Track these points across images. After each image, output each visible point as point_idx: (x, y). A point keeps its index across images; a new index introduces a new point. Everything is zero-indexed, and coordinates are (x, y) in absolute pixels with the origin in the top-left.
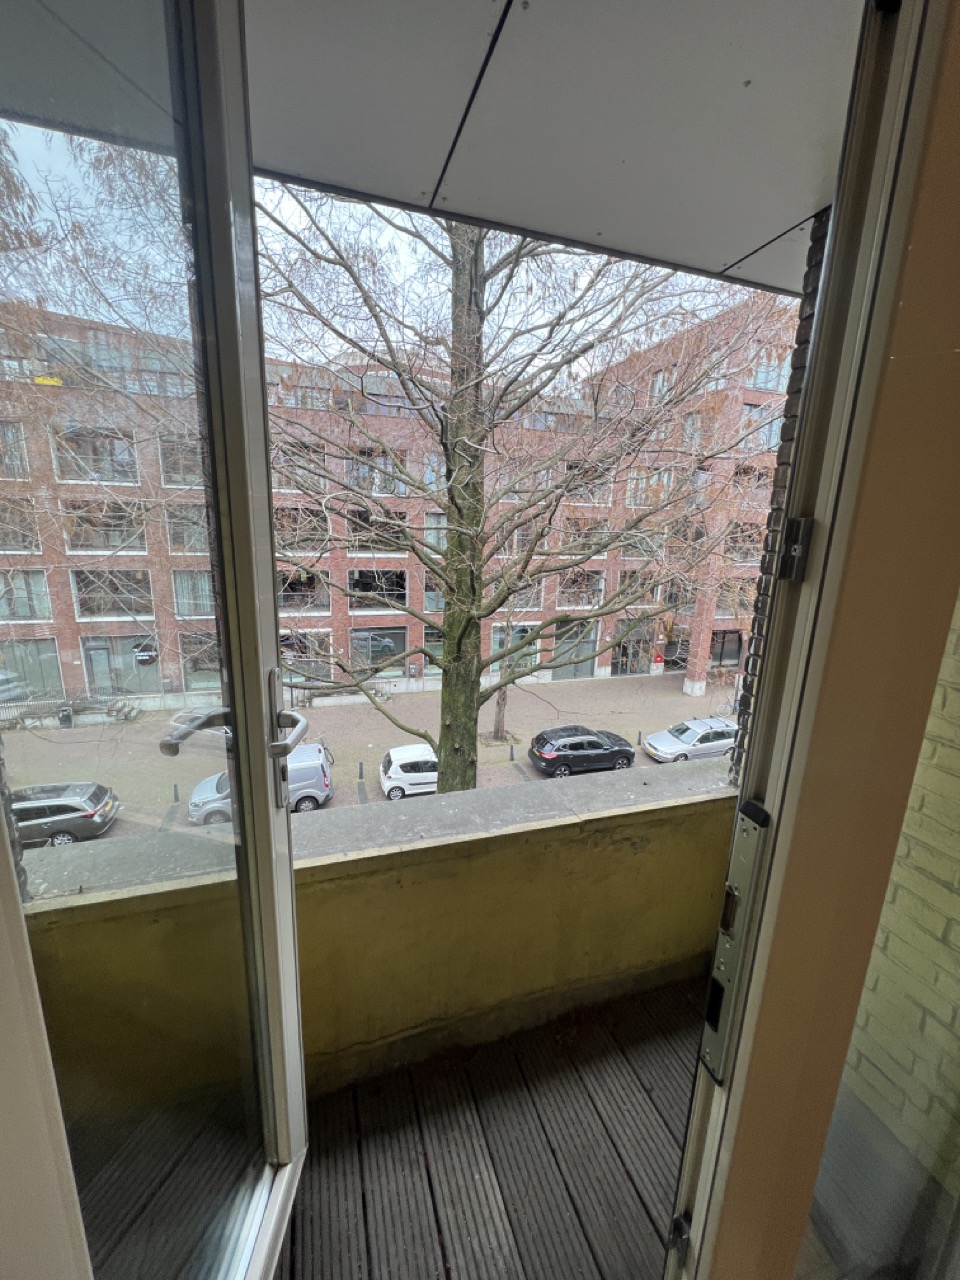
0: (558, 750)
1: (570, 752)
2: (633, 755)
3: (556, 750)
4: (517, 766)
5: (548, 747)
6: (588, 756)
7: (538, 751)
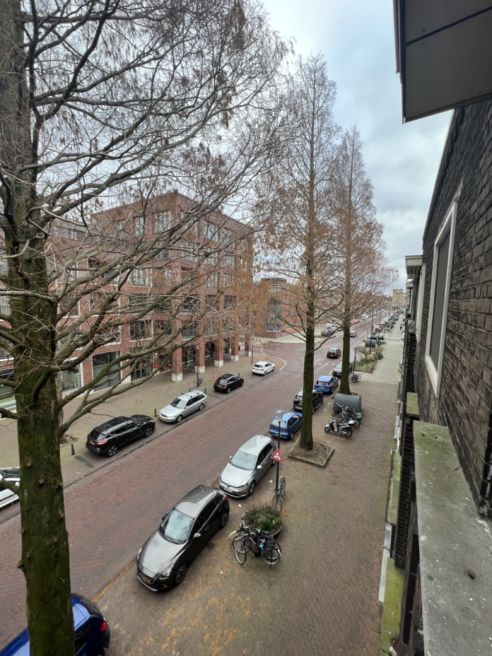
0: (108, 436)
1: (116, 435)
2: (154, 424)
3: (107, 437)
4: (78, 458)
5: (100, 437)
6: (128, 433)
7: (93, 442)
